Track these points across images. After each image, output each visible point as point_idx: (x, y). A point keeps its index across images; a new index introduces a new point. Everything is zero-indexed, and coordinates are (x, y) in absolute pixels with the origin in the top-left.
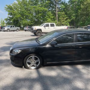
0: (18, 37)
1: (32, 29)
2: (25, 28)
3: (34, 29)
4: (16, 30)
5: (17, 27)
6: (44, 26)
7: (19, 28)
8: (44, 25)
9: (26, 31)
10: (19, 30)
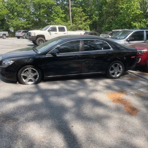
0: (6, 47)
1: (29, 35)
2: (17, 34)
3: (33, 35)
4: (1, 36)
5: (4, 31)
6: (49, 31)
7: (7, 33)
8: (48, 29)
9: (19, 37)
10: (7, 37)
